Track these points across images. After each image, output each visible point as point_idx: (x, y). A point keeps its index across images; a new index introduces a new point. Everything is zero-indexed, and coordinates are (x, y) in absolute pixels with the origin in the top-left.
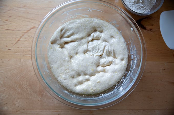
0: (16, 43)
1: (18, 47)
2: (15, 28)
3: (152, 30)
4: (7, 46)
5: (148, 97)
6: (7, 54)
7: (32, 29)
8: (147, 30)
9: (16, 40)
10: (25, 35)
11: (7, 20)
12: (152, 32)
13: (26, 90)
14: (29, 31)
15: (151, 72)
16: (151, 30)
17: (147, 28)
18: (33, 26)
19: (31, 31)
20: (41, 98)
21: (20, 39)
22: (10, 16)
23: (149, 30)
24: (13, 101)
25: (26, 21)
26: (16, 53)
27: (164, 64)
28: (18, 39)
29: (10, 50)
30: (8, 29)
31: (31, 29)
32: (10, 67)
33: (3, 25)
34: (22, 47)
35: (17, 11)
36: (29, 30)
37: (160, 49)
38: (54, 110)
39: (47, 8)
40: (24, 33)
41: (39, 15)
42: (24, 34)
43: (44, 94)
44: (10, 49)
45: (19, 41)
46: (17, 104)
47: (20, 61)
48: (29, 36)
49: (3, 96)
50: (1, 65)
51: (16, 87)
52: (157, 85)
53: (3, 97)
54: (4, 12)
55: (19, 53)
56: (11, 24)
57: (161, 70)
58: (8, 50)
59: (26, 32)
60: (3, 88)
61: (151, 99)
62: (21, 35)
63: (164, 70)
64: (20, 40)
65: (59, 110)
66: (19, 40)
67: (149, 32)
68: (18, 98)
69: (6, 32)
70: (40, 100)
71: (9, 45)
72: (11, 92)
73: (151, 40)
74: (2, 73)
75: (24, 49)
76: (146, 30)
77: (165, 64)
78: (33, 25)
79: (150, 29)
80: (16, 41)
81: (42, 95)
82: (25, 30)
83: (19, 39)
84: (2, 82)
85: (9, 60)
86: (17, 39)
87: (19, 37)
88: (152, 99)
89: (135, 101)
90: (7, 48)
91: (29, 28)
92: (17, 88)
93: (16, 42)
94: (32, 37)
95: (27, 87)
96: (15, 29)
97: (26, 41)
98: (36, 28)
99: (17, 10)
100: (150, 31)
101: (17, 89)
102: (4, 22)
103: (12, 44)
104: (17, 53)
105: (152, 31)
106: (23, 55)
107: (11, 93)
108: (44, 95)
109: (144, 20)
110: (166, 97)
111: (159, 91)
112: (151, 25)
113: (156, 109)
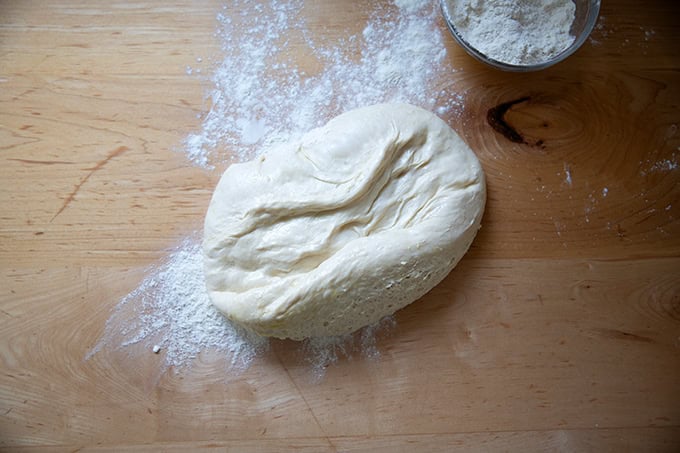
0: (62, 210)
1: (69, 225)
2: (57, 156)
3: (543, 145)
4: (29, 223)
5: (532, 386)
6: (31, 251)
7: (115, 158)
8: (527, 144)
9: (62, 198)
10: (90, 179)
11: (26, 128)
12: (543, 152)
13: (102, 374)
14: (104, 163)
15: (540, 296)
16: (540, 142)
17: (526, 139)
18: (119, 145)
19: (112, 163)
20: (155, 401)
21: (75, 194)
22: (35, 111)
23: (532, 146)
24: (59, 415)
25: (92, 128)
26: (63, 244)
27: (588, 267)
28: (69, 196)
29: (41, 237)
30: (31, 158)
31: (110, 157)
32: (42, 297)
33: (12, 146)
34: (81, 224)
35: (58, 90)
36: (104, 159)
38: (204, 443)
39: (165, 77)
40: (88, 172)
41: (136, 103)
42: (88, 177)
43: (168, 387)
44: (41, 233)
45: (72, 202)
46: (77, 427)
47: (80, 274)
48: (105, 184)
49: (26, 397)
50: (13, 292)
51: (69, 366)
52: (562, 343)
53: (25, 402)
54: (15, 99)
55: (73, 244)
56: (39, 140)
57: (576, 290)
58: (36, 237)
59: (95, 169)
60: (24, 372)
61: (539, 392)
62: (78, 182)
63: (588, 287)
64: (75, 196)
65: (221, 443)
66: (69, 200)
67: (536, 151)
68: (80, 405)
69: (26, 169)
70: (153, 407)
71: (36, 217)
72: (52, 385)
73: (540, 179)
74: (19, 317)
75: (90, 230)
76: (523, 145)
77: (591, 266)
78: (118, 142)
79: (537, 141)
80: (61, 204)
81: (160, 391)
82: (89, 163)
83: (72, 195)
84: (19, 351)
85: (38, 273)
86: (65, 196)
87: (72, 189)
88: (543, 392)
89: (484, 402)
90: (30, 228)
91: (104, 151)
92: (72, 368)
93: (61, 207)
94: (115, 184)
95: (107, 365)
96: (55, 160)
97: (97, 199)
98: (128, 152)
99: (60, 88)
100: (536, 147)
101: (73, 373)
102: (15, 135)
103: (48, 212)
104: (65, 247)
105: (543, 148)
106: (89, 253)
107: (52, 389)
108: (168, 391)
109: (515, 107)
110: (594, 384)
111: (571, 365)
112: (540, 126)
113: (558, 429)
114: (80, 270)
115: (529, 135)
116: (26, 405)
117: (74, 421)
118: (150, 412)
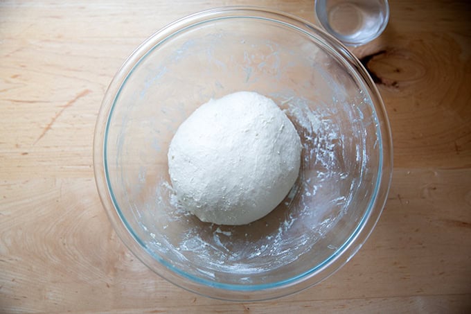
0: (42, 136)
1: (47, 147)
2: (38, 97)
3: (397, 85)
4: (17, 146)
5: (395, 263)
6: (19, 167)
7: (81, 98)
8: (385, 84)
9: (42, 128)
10: (63, 114)
11: (15, 77)
12: (397, 90)
13: (72, 258)
14: (74, 101)
15: (399, 196)
16: (394, 84)
17: (384, 81)
18: (83, 89)
19: (80, 102)
20: (112, 278)
21: (51, 124)
22: (22, 64)
23: (389, 86)
24: (39, 290)
25: (65, 76)
26: (43, 161)
27: (434, 174)
28: (47, 126)
29: (26, 156)
30: (19, 99)
31: (78, 97)
32: (27, 201)
33: (5, 90)
34: (57, 147)
35: (39, 50)
36: (73, 98)
37: (421, 135)
38: (150, 310)
39: (118, 39)
40: (62, 108)
41: (97, 58)
42: (62, 111)
43: (122, 267)
44: (26, 154)
45: (50, 131)
46: (52, 298)
47: (55, 184)
48: (74, 117)
49: (14, 277)
50: (5, 197)
51: (46, 253)
52: (417, 230)
53: (13, 280)
54: (7, 56)
55: (50, 161)
56: (25, 85)
57: (426, 191)
58: (22, 157)
59: (66, 106)
60: (13, 257)
61: (401, 267)
62: (54, 115)
63: (435, 189)
64: (53, 126)
65: (162, 309)
66: (48, 128)
67: (391, 89)
68: (55, 282)
69: (15, 107)
70: (110, 283)
71: (22, 142)
72: (34, 267)
73: (395, 110)
74: (9, 216)
75: (63, 151)
76: (382, 86)
77: (436, 173)
78: (84, 86)
79: (392, 82)
80: (41, 132)
81: (115, 270)
83: (49, 125)
84: (9, 242)
85: (24, 183)
86: (45, 126)
87: (49, 121)
88: (404, 267)
89: (360, 275)
90: (18, 150)
91: (73, 93)
92: (49, 254)
93: (41, 134)
94: (81, 117)
95: (76, 252)
96: (38, 99)
97: (68, 128)
100: (392, 87)
101: (49, 257)
102: (8, 82)
103: (31, 138)
104: (44, 164)
105: (397, 87)
106: (62, 168)
107: (34, 270)
108: (122, 270)
109: (375, 58)
110: (442, 261)
111: (424, 247)
112: (394, 71)
113: (416, 296)
114: (55, 181)
115: (388, 78)
116: (14, 283)
117: (51, 294)
118: (108, 286)
